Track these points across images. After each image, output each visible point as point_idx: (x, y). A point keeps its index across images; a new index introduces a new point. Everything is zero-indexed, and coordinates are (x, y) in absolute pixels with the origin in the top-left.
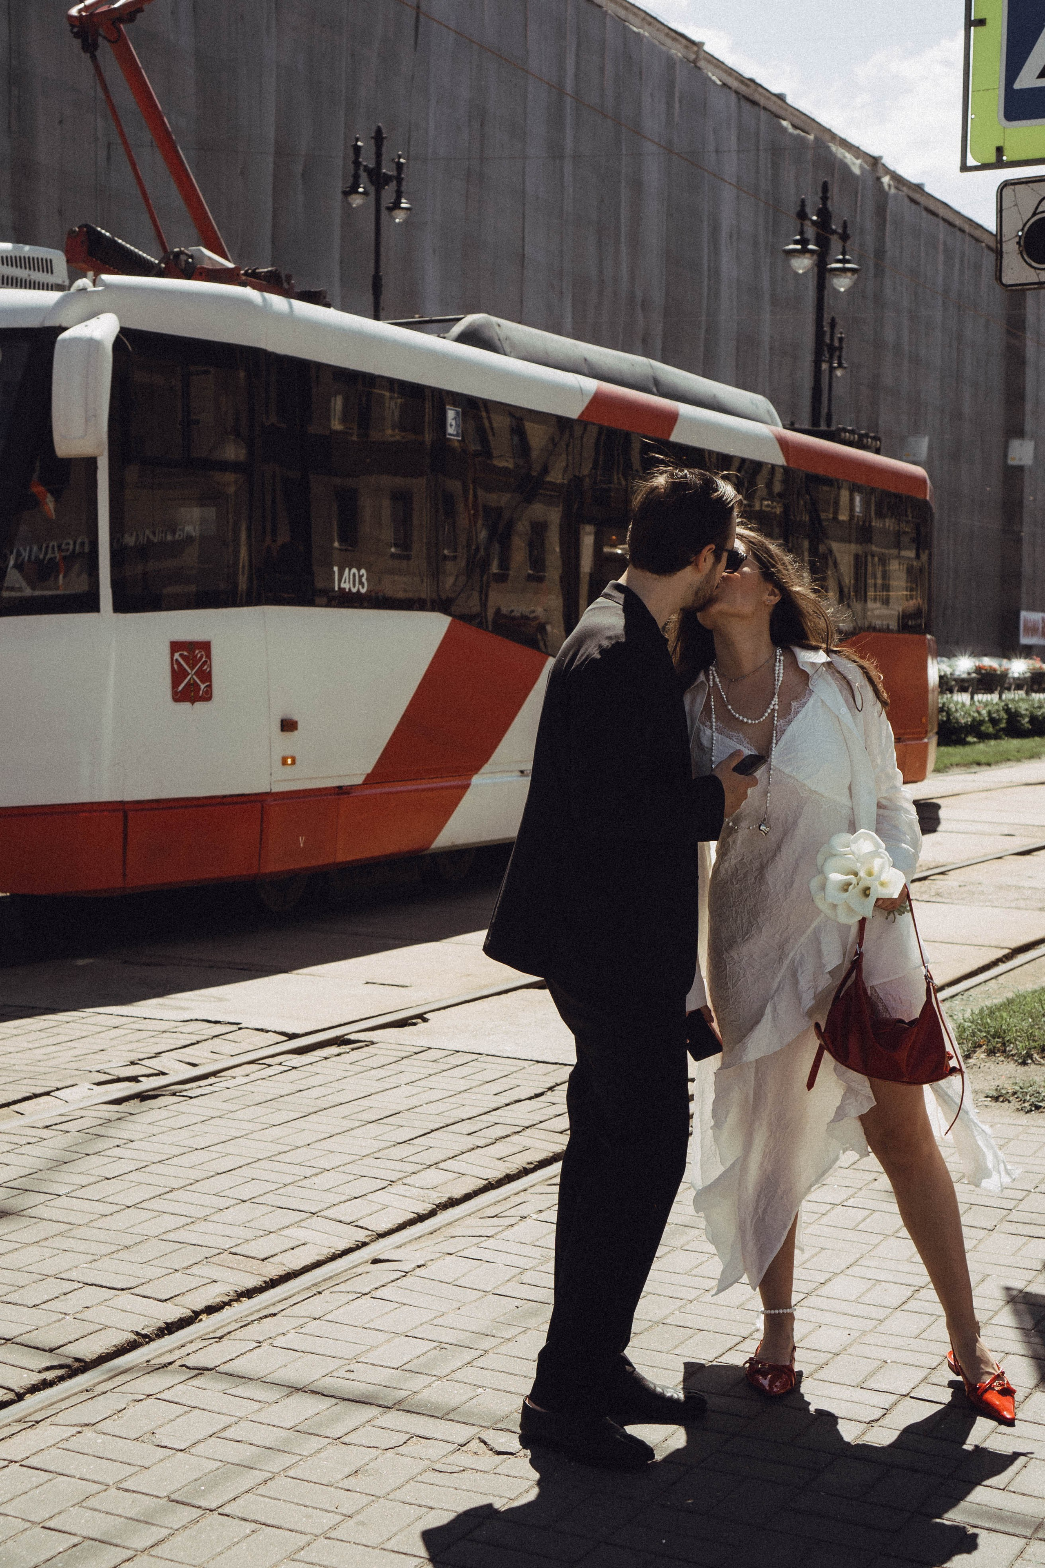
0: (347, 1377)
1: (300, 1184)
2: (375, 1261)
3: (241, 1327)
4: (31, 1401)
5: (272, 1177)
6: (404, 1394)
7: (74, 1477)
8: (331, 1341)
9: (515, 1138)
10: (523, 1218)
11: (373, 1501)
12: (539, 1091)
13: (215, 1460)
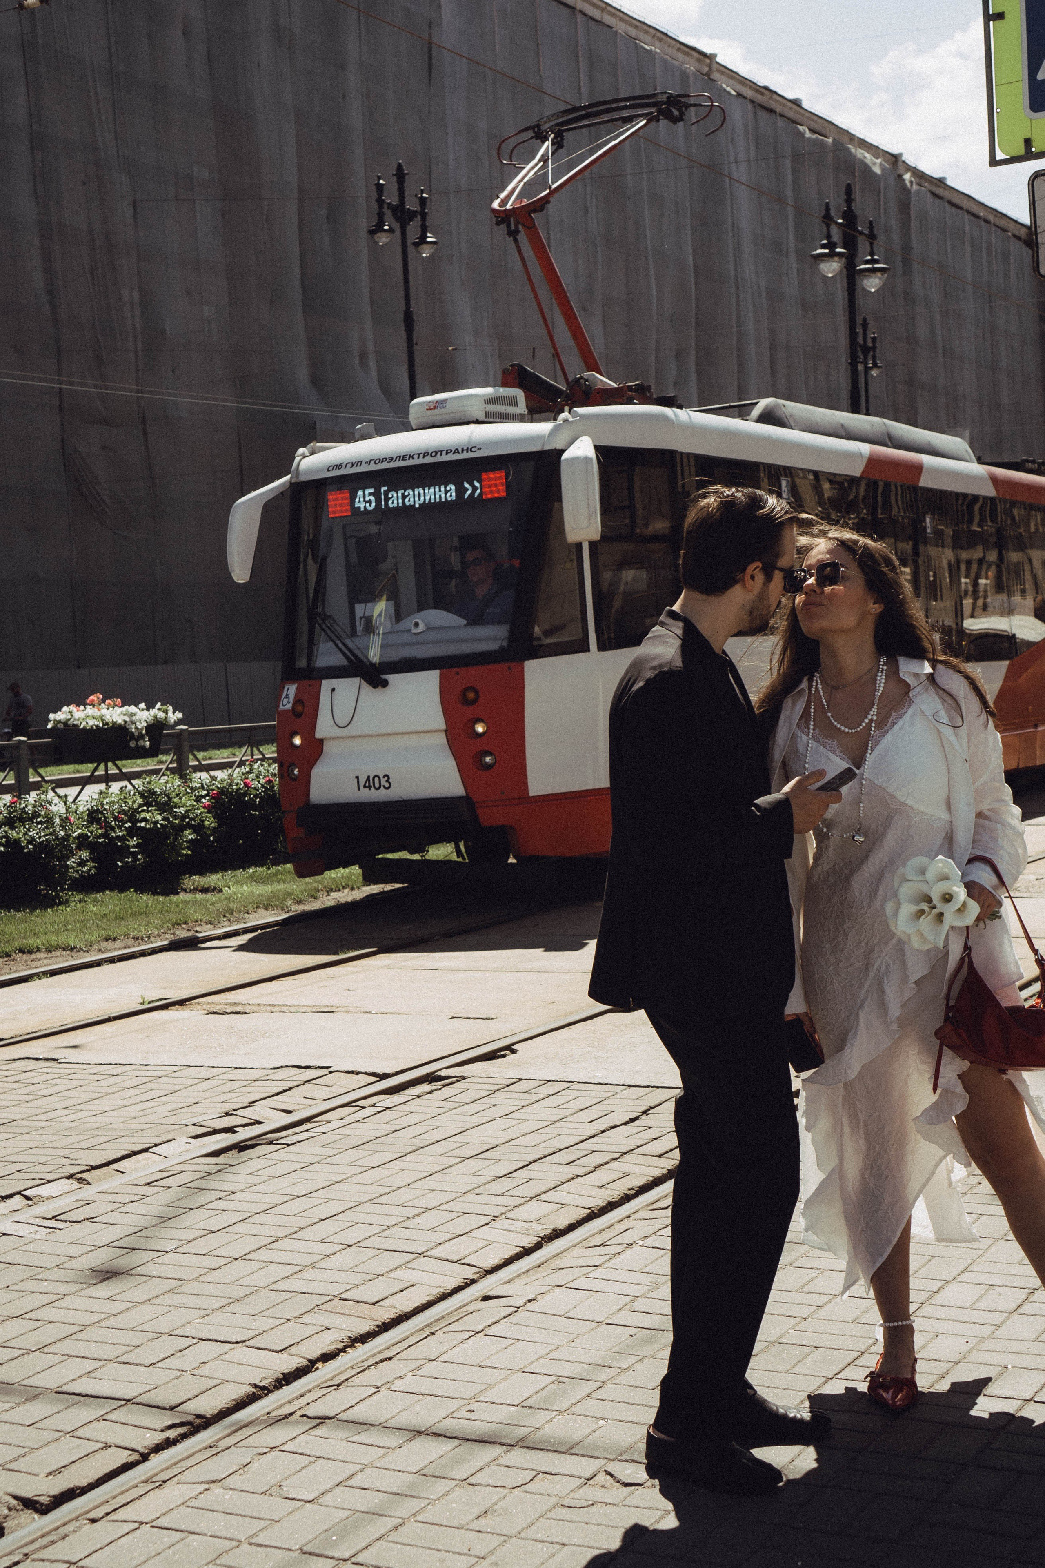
0: (468, 1417)
1: (404, 1225)
2: (486, 1298)
3: (358, 1373)
4: (156, 1461)
5: (376, 1219)
6: (526, 1430)
7: (205, 1535)
8: (449, 1382)
9: (614, 1165)
10: (629, 1245)
11: (505, 1541)
12: (633, 1116)
13: (343, 1509)
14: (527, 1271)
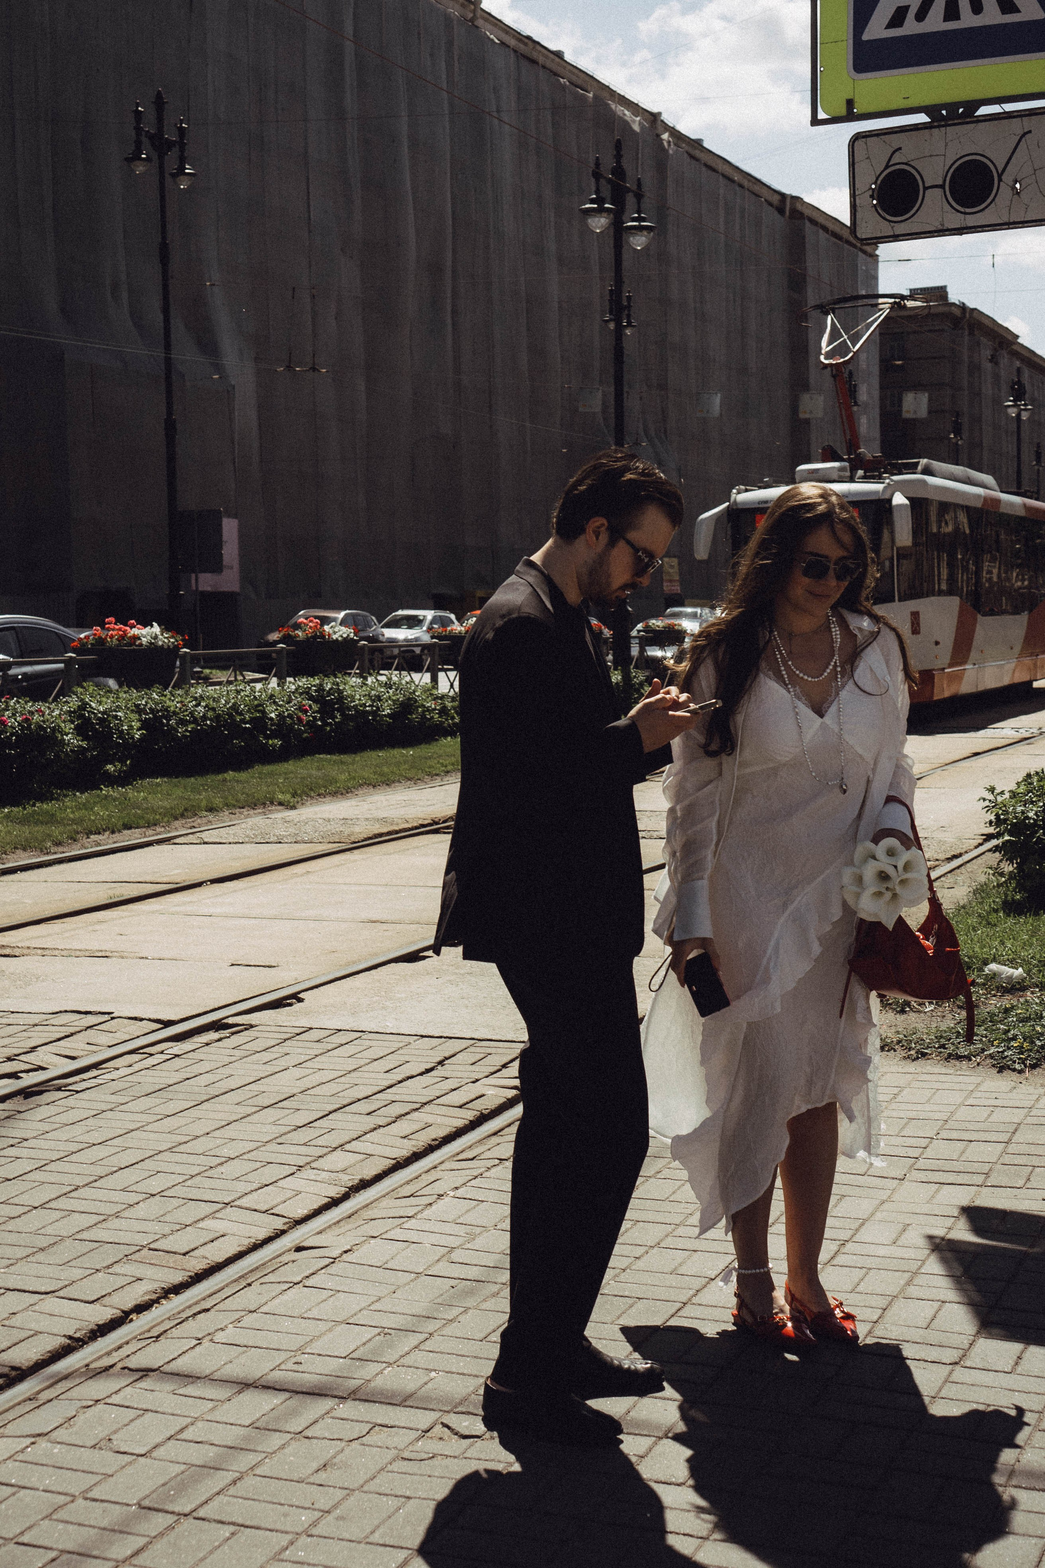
0: (296, 1369)
1: (206, 1174)
2: (300, 1249)
3: (177, 1324)
5: (178, 1169)
6: (357, 1383)
7: (37, 1489)
8: (271, 1333)
9: (415, 1115)
10: (440, 1196)
11: (348, 1495)
12: (429, 1066)
13: (178, 1463)
14: (338, 1222)
